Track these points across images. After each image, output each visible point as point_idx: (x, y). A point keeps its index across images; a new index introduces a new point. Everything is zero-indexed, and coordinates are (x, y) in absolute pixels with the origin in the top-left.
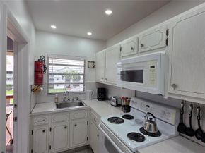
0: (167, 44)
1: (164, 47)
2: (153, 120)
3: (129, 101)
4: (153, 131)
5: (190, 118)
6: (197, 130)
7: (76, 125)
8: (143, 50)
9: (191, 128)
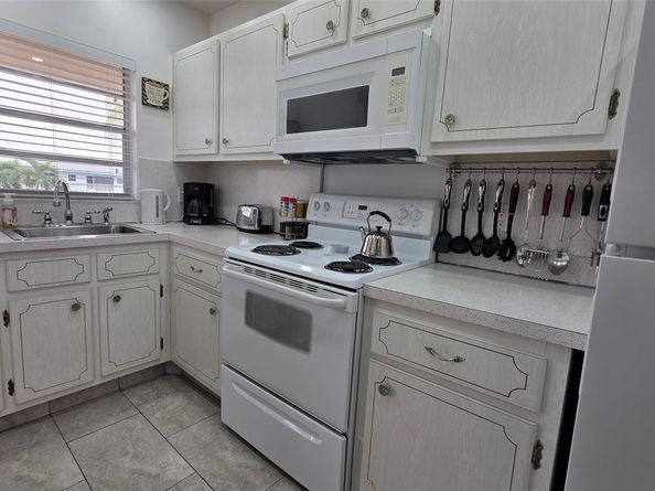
0: (437, 10)
1: (430, 18)
2: (385, 227)
3: (305, 207)
4: (384, 255)
5: (464, 212)
6: (475, 238)
7: (117, 299)
8: (366, 30)
9: (462, 237)
